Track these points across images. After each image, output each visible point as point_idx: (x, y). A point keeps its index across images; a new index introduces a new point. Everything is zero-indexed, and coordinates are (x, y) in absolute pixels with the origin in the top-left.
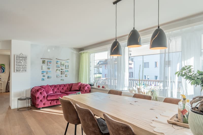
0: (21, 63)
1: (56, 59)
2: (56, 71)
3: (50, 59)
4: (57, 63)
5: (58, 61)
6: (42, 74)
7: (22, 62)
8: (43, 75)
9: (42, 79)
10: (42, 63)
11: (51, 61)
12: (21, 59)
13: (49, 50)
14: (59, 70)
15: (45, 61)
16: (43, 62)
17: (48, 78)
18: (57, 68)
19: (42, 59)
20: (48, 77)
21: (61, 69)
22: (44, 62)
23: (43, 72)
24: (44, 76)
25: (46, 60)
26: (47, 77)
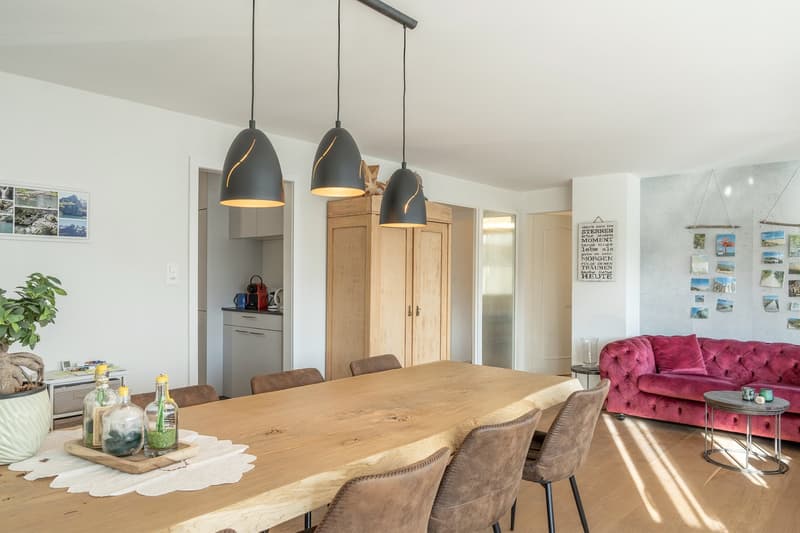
0: (596, 249)
1: (762, 222)
2: (762, 278)
3: (730, 227)
4: (764, 243)
5: (769, 234)
6: (692, 289)
7: (599, 248)
8: (696, 293)
9: (694, 309)
10: (693, 245)
11: (734, 236)
12: (595, 236)
13: (728, 191)
14: (779, 275)
15: (703, 236)
16: (695, 243)
17: (718, 309)
18: (767, 267)
19: (691, 230)
20: (721, 306)
21: (792, 272)
22: (699, 242)
23: (696, 283)
24: (700, 299)
25: (711, 234)
26: (716, 302)
